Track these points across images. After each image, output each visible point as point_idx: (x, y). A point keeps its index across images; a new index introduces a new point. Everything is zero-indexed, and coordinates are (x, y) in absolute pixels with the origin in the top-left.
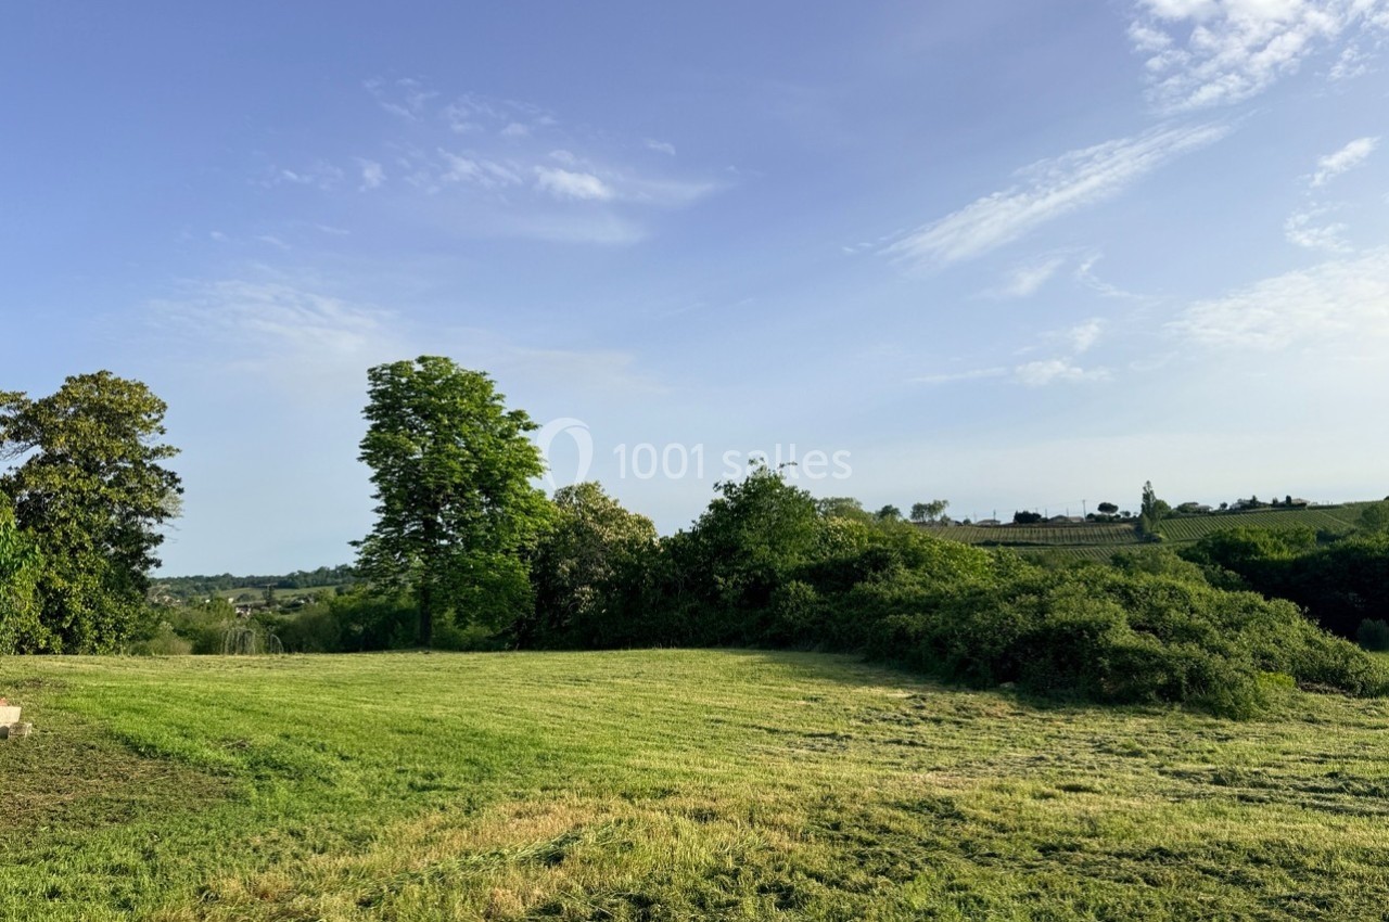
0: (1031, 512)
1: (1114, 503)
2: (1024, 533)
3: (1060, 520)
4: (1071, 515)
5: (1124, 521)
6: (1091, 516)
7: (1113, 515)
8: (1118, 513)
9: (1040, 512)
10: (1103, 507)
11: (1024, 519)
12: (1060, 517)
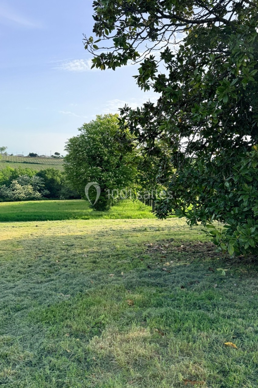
0: (34, 153)
1: (59, 153)
2: (32, 160)
3: (43, 157)
4: (46, 155)
5: (62, 158)
6: (52, 156)
7: (58, 156)
8: (60, 155)
9: (37, 153)
10: (56, 154)
11: (32, 155)
12: (43, 156)
